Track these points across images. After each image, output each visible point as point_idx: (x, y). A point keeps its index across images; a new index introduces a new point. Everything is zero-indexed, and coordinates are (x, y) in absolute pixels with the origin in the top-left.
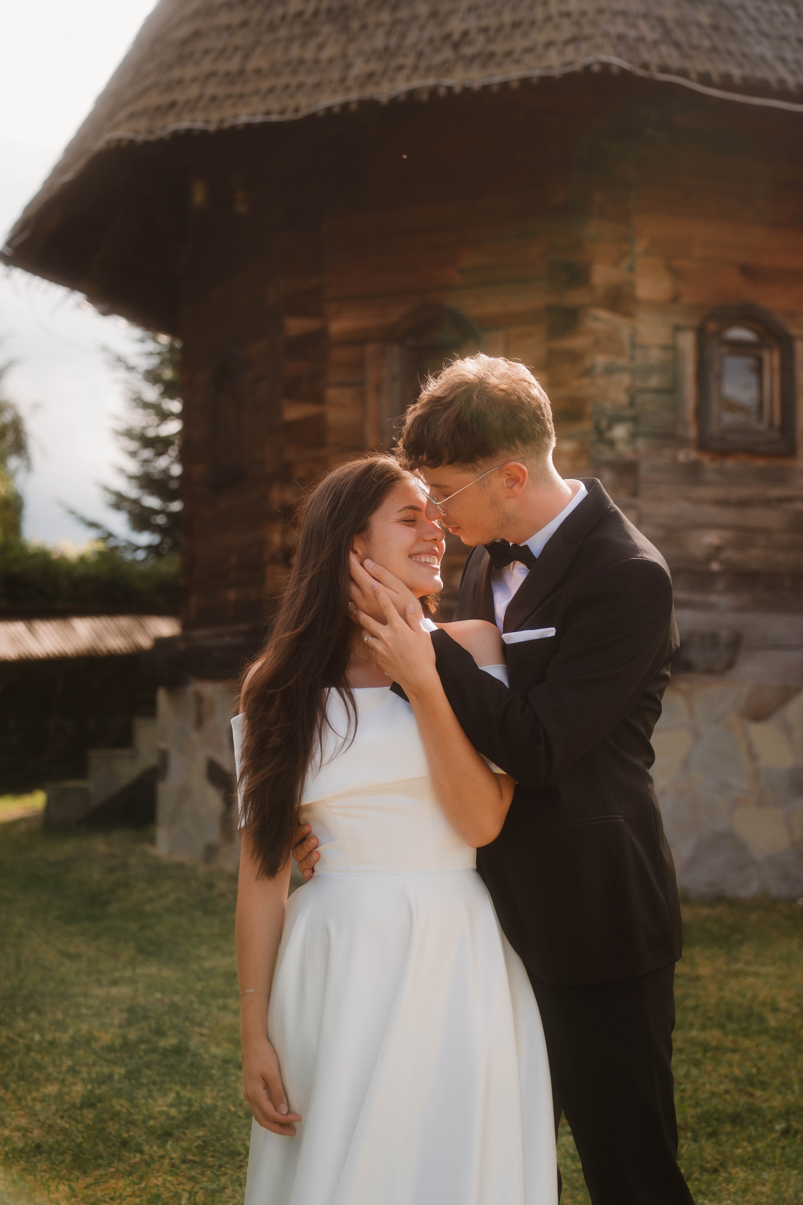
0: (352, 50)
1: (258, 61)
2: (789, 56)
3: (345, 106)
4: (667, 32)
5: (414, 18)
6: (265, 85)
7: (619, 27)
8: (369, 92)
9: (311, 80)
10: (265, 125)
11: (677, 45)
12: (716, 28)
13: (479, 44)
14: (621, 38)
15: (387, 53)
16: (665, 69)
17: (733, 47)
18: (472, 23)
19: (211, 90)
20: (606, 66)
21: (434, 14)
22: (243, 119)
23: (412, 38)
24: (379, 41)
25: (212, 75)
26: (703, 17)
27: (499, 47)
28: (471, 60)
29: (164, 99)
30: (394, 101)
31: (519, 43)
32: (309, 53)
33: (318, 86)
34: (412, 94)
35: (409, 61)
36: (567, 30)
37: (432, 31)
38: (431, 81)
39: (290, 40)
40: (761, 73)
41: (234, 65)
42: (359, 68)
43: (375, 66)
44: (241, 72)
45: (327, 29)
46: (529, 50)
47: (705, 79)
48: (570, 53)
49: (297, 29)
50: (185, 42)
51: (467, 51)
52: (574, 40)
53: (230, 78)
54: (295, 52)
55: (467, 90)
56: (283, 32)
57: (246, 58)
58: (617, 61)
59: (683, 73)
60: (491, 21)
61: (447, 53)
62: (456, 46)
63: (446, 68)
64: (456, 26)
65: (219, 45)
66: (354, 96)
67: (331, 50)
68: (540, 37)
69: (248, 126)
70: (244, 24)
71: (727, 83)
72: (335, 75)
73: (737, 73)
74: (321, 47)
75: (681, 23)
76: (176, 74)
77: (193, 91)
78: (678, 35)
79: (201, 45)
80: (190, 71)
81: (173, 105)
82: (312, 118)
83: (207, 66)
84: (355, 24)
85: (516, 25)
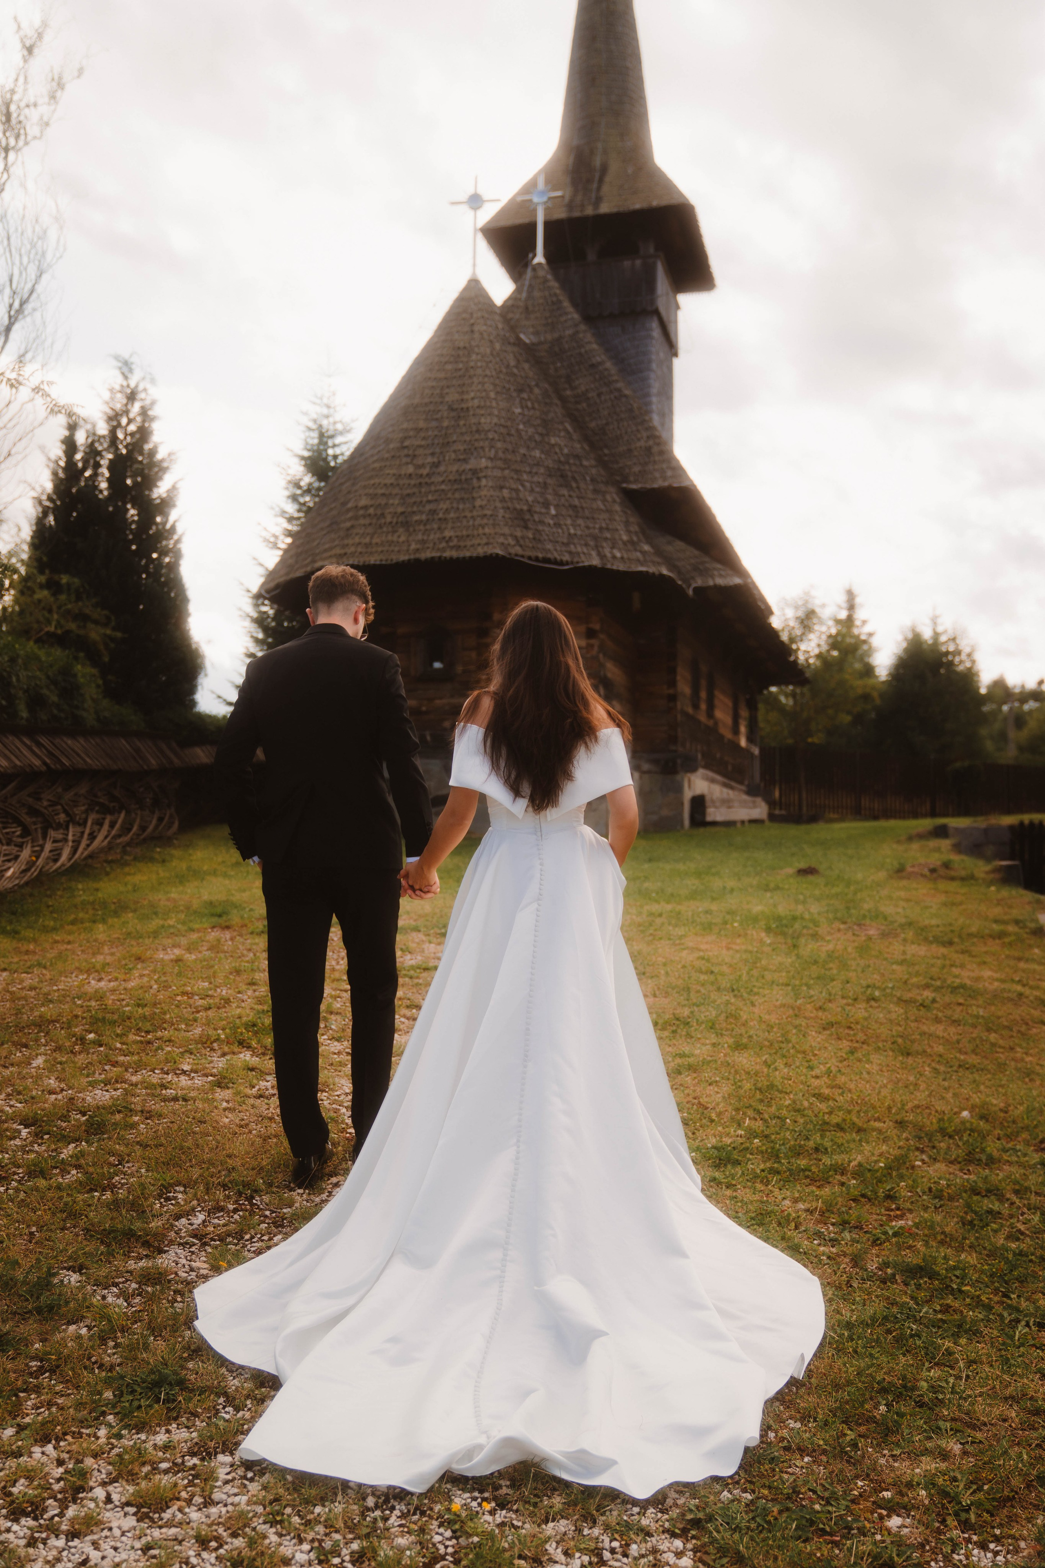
0: (411, 539)
1: (376, 540)
2: (558, 548)
3: (409, 560)
4: (518, 541)
5: (433, 529)
6: (380, 549)
7: (501, 540)
8: (417, 556)
9: (396, 549)
10: (380, 565)
11: (521, 546)
12: (534, 539)
13: (455, 542)
14: (503, 544)
15: (423, 542)
16: (516, 555)
17: (540, 546)
18: (452, 533)
19: (359, 549)
20: (497, 554)
21: (439, 528)
22: (372, 562)
23: (432, 537)
24: (420, 537)
25: (360, 544)
26: (530, 535)
27: (462, 544)
28: (452, 548)
29: (343, 551)
30: (426, 560)
31: (469, 543)
32: (395, 538)
33: (399, 551)
34: (433, 558)
35: (431, 545)
36: (485, 541)
37: (438, 535)
38: (438, 554)
39: (388, 533)
40: (549, 556)
41: (367, 540)
42: (413, 546)
43: (418, 546)
44: (371, 544)
45: (401, 530)
46: (472, 546)
47: (530, 558)
48: (486, 548)
49: (390, 529)
50: (348, 529)
51: (451, 544)
52: (487, 544)
53: (367, 545)
54: (390, 538)
55: (451, 558)
56: (385, 529)
57: (372, 538)
58: (501, 552)
59: (523, 556)
60: (459, 534)
61: (444, 544)
62: (447, 542)
63: (443, 550)
64: (447, 534)
65: (361, 531)
66: (412, 557)
67: (403, 538)
68: (476, 541)
69: (374, 565)
70: (370, 524)
71: (537, 559)
72: (405, 548)
73: (540, 555)
74: (399, 537)
75: (523, 538)
76: (346, 542)
77: (352, 549)
78: (522, 542)
79: (355, 531)
80: (350, 541)
81: (345, 554)
82: (397, 564)
83: (357, 540)
84: (411, 529)
85: (468, 536)
